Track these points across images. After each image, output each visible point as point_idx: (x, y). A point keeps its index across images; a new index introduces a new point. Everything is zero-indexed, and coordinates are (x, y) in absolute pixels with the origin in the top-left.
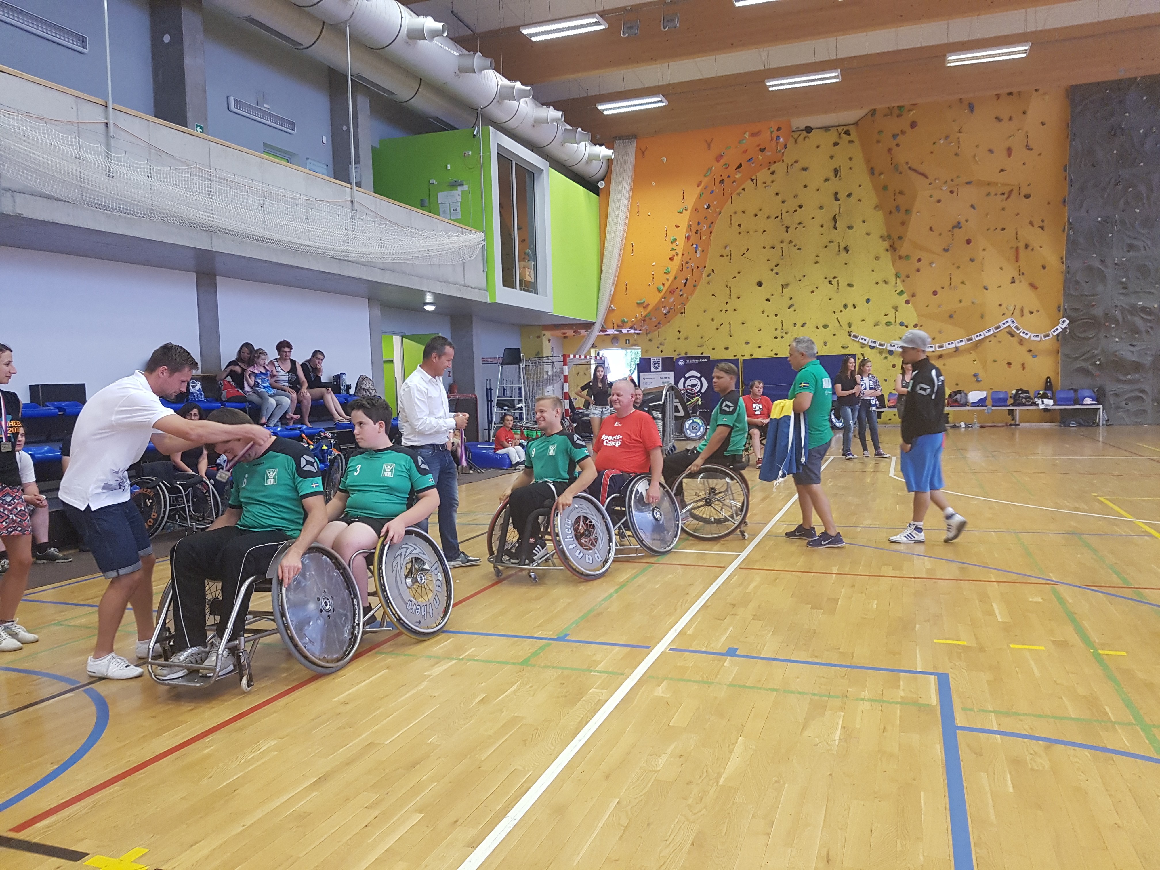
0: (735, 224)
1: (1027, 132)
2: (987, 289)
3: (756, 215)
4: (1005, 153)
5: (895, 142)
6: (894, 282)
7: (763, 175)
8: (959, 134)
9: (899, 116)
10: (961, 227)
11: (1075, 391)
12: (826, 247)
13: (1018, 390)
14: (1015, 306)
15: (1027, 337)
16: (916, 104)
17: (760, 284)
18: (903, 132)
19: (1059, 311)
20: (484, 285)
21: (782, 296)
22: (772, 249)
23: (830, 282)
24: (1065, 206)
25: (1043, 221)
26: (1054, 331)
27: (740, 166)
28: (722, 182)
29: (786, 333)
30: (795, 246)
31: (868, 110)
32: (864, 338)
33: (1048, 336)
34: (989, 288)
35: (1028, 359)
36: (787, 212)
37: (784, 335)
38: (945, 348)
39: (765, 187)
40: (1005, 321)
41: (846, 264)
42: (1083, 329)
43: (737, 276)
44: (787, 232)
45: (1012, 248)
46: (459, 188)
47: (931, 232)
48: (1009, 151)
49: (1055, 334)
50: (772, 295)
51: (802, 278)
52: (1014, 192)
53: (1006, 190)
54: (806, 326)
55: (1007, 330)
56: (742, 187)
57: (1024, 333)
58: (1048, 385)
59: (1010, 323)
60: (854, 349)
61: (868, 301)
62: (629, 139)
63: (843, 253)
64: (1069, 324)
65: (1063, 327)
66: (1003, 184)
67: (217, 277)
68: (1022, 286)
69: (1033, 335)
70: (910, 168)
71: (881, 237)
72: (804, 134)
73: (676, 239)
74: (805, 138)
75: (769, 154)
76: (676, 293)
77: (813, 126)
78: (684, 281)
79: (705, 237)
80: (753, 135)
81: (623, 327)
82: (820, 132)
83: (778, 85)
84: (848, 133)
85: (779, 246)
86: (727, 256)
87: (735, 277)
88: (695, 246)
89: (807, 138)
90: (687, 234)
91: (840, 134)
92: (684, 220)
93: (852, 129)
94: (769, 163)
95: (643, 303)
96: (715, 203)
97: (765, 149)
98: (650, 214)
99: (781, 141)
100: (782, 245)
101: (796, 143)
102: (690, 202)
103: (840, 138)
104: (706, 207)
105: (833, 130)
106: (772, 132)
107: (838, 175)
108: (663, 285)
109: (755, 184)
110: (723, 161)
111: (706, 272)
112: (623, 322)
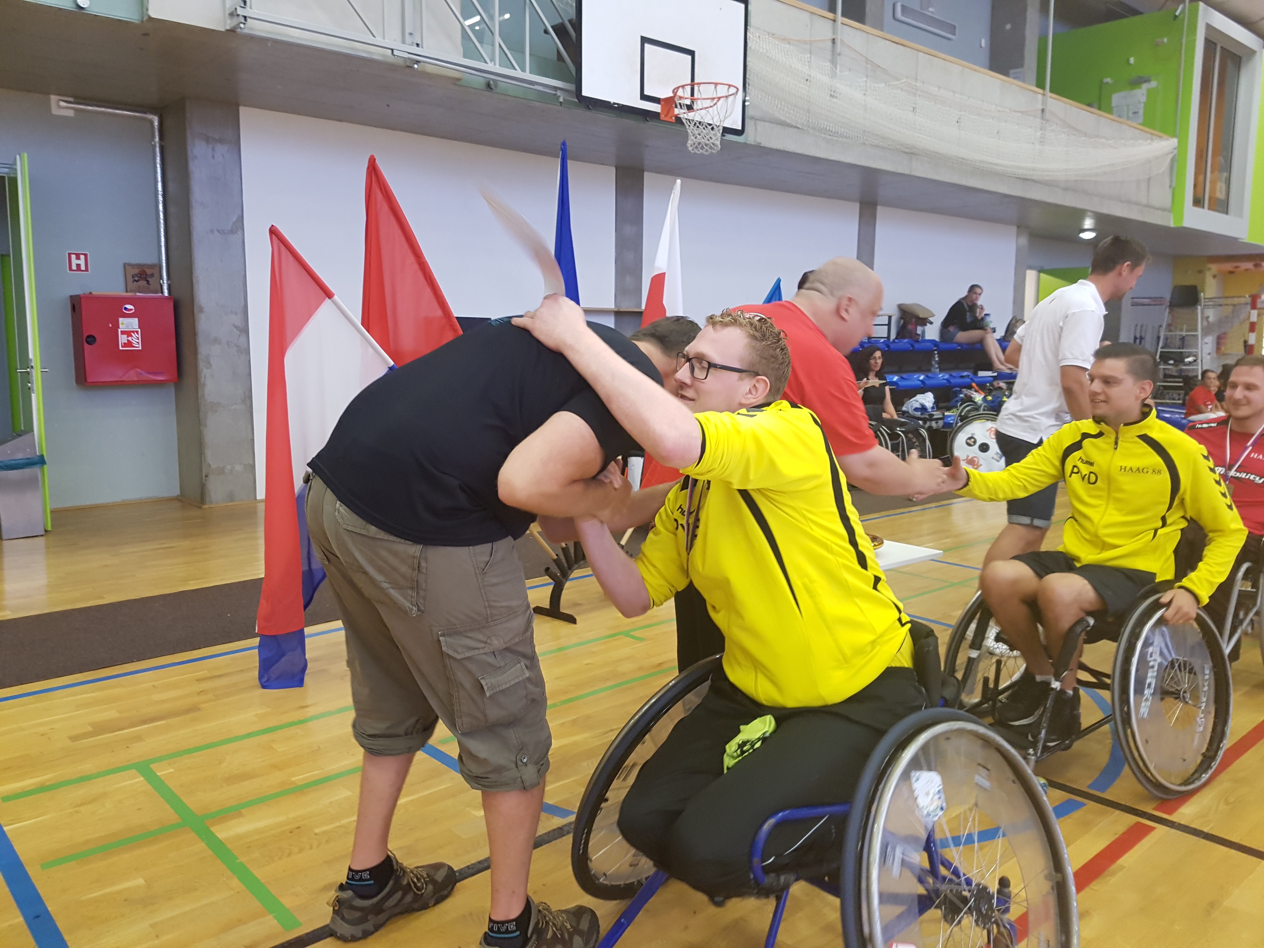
20: (1168, 204)
46: (1145, 86)
67: (879, 208)
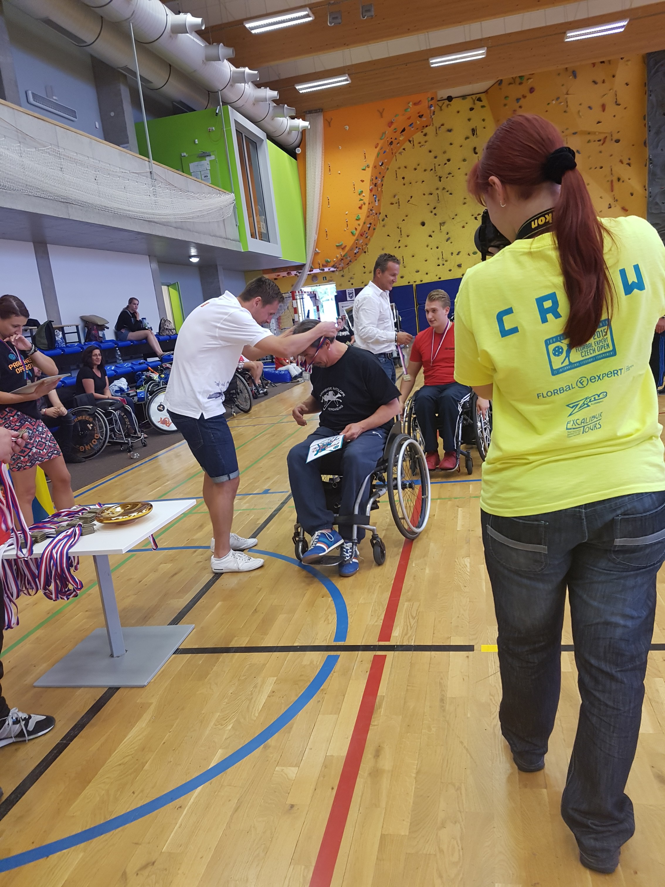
0: (399, 177)
1: (616, 91)
3: (415, 169)
4: (600, 109)
5: (519, 104)
7: (418, 137)
8: (567, 96)
9: (521, 84)
16: (532, 74)
17: (423, 224)
18: (524, 97)
20: (238, 238)
21: (441, 232)
22: (430, 195)
23: (476, 218)
24: (646, 147)
25: (629, 159)
27: (404, 130)
28: (391, 143)
29: (446, 261)
30: (448, 191)
31: (495, 81)
36: (439, 165)
37: (444, 262)
39: (420, 147)
43: (405, 218)
44: (440, 181)
45: (608, 181)
46: (208, 159)
48: (603, 107)
50: (433, 232)
51: (454, 217)
52: (607, 138)
53: (602, 137)
54: (461, 254)
56: (403, 147)
62: (317, 112)
66: (599, 133)
67: (49, 246)
68: (617, 208)
72: (447, 102)
73: (362, 192)
74: (448, 105)
75: (425, 119)
76: (364, 236)
77: (453, 96)
78: (368, 226)
79: (379, 189)
80: (415, 104)
81: (326, 266)
82: (459, 100)
83: (437, 62)
84: (479, 100)
85: (435, 192)
86: (396, 203)
87: (404, 220)
88: (375, 196)
89: (449, 106)
90: (371, 187)
91: (474, 101)
92: (367, 175)
93: (483, 96)
94: (423, 127)
95: (342, 245)
96: (386, 161)
97: (423, 115)
98: (339, 172)
99: (433, 108)
100: (438, 191)
101: (441, 110)
102: (371, 160)
103: (474, 104)
104: (380, 164)
105: (469, 98)
106: (429, 101)
107: (475, 134)
108: (356, 229)
109: (412, 144)
110: (393, 127)
111: (381, 217)
112: (327, 262)
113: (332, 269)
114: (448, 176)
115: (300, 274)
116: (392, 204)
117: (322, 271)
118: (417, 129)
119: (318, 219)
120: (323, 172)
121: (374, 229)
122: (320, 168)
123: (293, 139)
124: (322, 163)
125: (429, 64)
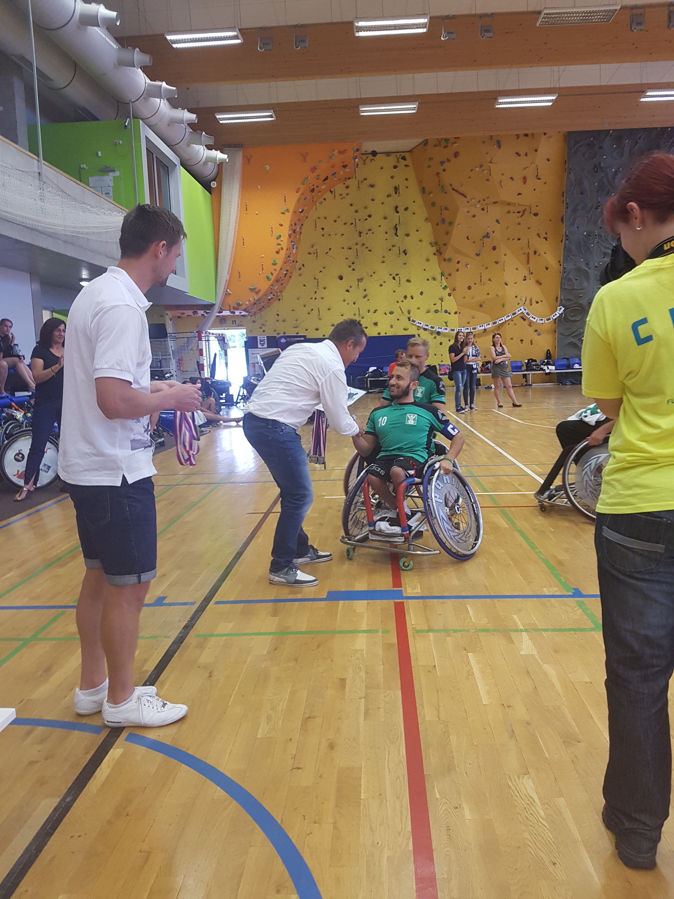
0: (318, 228)
1: (537, 166)
2: (507, 285)
3: (335, 221)
4: (521, 181)
5: (443, 167)
6: (440, 279)
7: (339, 188)
8: (490, 164)
9: (446, 147)
10: (489, 237)
11: (568, 359)
12: (390, 250)
13: (529, 360)
14: (526, 297)
15: (535, 320)
16: (458, 138)
17: (341, 278)
18: (449, 160)
19: (557, 301)
21: (359, 288)
22: (349, 250)
23: (394, 278)
24: (563, 223)
25: (546, 234)
26: (554, 316)
27: (326, 179)
28: (313, 190)
29: (363, 318)
30: (367, 248)
31: (420, 140)
32: (420, 322)
33: (549, 319)
34: (508, 284)
35: (535, 336)
36: (360, 220)
38: (477, 330)
39: (342, 199)
40: (519, 309)
41: (405, 264)
42: (572, 314)
43: (323, 270)
44: (360, 236)
45: (524, 253)
46: (111, 174)
47: (467, 240)
48: (525, 179)
49: (554, 318)
50: (351, 287)
51: (373, 274)
52: (526, 211)
53: (521, 209)
54: (376, 311)
55: (521, 315)
56: (324, 197)
57: (533, 317)
58: (548, 355)
59: (523, 310)
60: (412, 331)
61: (422, 293)
62: (237, 147)
63: (403, 255)
64: (564, 311)
65: (560, 313)
66: (519, 205)
68: (531, 282)
69: (539, 319)
70: (453, 189)
71: (430, 243)
72: (371, 157)
73: (280, 236)
74: (371, 160)
75: (349, 170)
76: (280, 282)
77: (377, 151)
78: (285, 272)
79: (298, 237)
80: (340, 152)
81: (237, 309)
82: (383, 156)
83: (367, 111)
84: (404, 158)
85: (354, 247)
86: (314, 253)
87: (321, 272)
88: (293, 243)
89: (373, 161)
90: (290, 232)
91: (398, 159)
92: (287, 220)
93: (407, 155)
94: (346, 178)
95: (255, 289)
96: (306, 208)
97: (347, 166)
98: (257, 213)
99: (357, 160)
100: (357, 247)
101: (365, 163)
102: (291, 204)
103: (398, 162)
104: (301, 211)
105: (393, 155)
106: (354, 152)
107: (398, 192)
108: (272, 274)
109: (333, 195)
110: (316, 173)
111: (298, 265)
112: (239, 304)
113: (244, 313)
114: (368, 232)
115: (209, 314)
116: (309, 253)
117: (232, 314)
118: (340, 180)
119: (231, 258)
120: (239, 210)
121: (290, 277)
122: (236, 205)
123: (209, 170)
124: (239, 200)
125: (358, 112)
